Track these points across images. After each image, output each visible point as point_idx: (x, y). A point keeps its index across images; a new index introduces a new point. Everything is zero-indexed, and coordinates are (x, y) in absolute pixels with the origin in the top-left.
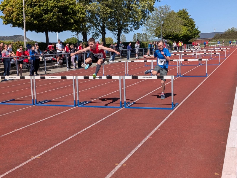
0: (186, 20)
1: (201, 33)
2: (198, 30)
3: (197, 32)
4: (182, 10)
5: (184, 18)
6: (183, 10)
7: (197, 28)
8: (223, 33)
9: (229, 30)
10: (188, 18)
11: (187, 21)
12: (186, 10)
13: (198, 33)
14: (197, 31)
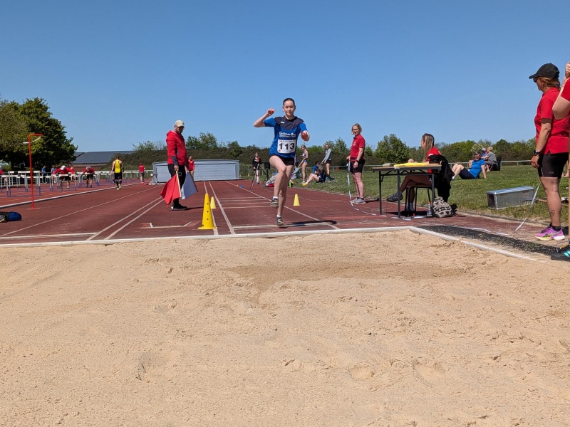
0: (43, 123)
2: (72, 146)
3: (69, 148)
4: (33, 100)
5: (37, 117)
6: (36, 100)
7: (70, 141)
10: (47, 118)
11: (43, 125)
12: (41, 100)
13: (72, 150)
14: (69, 146)
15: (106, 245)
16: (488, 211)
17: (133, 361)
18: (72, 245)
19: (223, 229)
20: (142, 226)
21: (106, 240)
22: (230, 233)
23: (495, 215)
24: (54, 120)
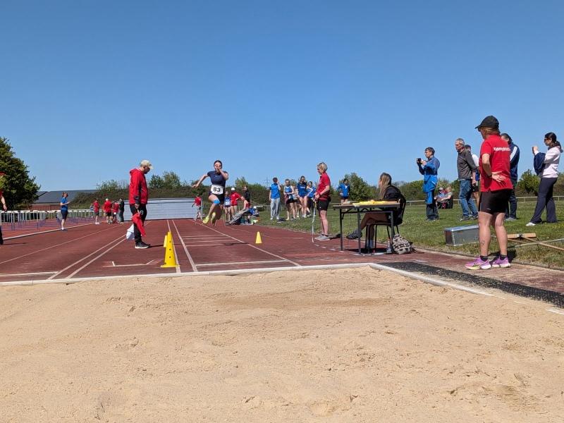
0: (5, 162)
1: (40, 190)
2: (35, 185)
3: (32, 187)
7: (33, 180)
8: (93, 193)
9: (105, 185)
10: (9, 157)
11: (6, 164)
12: (5, 139)
13: (35, 190)
14: (32, 185)
15: (67, 284)
16: (446, 248)
17: (93, 400)
18: (33, 284)
19: (186, 267)
20: (104, 264)
21: (68, 279)
22: (193, 271)
23: (452, 251)
24: (16, 160)
